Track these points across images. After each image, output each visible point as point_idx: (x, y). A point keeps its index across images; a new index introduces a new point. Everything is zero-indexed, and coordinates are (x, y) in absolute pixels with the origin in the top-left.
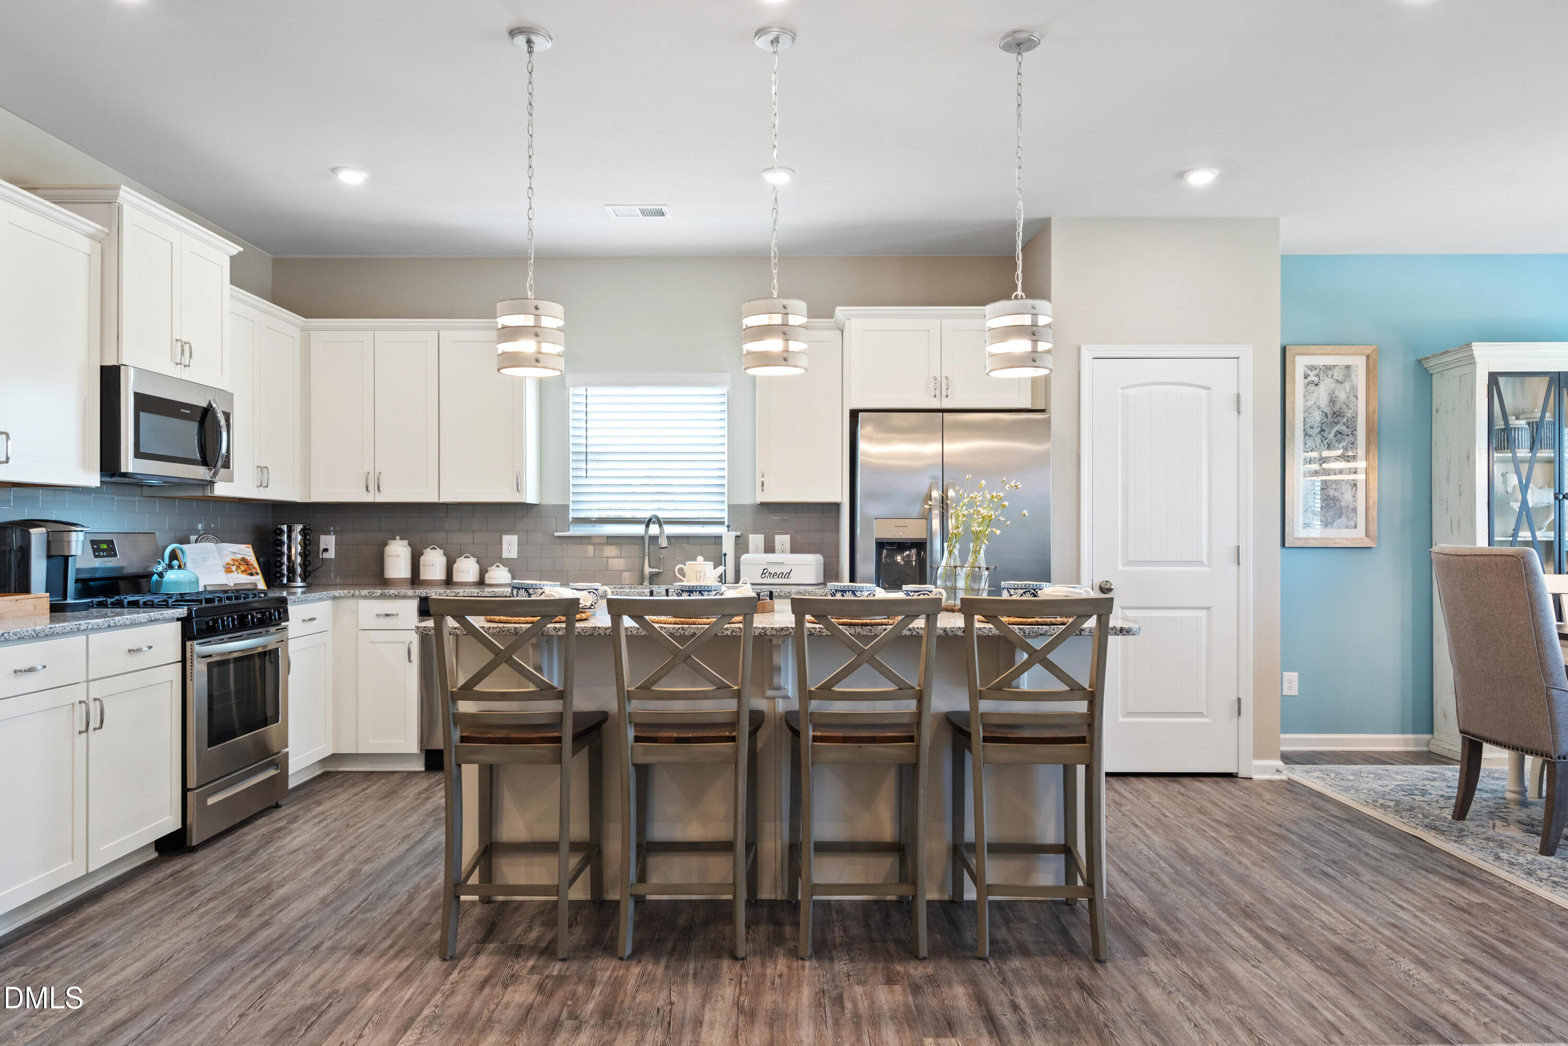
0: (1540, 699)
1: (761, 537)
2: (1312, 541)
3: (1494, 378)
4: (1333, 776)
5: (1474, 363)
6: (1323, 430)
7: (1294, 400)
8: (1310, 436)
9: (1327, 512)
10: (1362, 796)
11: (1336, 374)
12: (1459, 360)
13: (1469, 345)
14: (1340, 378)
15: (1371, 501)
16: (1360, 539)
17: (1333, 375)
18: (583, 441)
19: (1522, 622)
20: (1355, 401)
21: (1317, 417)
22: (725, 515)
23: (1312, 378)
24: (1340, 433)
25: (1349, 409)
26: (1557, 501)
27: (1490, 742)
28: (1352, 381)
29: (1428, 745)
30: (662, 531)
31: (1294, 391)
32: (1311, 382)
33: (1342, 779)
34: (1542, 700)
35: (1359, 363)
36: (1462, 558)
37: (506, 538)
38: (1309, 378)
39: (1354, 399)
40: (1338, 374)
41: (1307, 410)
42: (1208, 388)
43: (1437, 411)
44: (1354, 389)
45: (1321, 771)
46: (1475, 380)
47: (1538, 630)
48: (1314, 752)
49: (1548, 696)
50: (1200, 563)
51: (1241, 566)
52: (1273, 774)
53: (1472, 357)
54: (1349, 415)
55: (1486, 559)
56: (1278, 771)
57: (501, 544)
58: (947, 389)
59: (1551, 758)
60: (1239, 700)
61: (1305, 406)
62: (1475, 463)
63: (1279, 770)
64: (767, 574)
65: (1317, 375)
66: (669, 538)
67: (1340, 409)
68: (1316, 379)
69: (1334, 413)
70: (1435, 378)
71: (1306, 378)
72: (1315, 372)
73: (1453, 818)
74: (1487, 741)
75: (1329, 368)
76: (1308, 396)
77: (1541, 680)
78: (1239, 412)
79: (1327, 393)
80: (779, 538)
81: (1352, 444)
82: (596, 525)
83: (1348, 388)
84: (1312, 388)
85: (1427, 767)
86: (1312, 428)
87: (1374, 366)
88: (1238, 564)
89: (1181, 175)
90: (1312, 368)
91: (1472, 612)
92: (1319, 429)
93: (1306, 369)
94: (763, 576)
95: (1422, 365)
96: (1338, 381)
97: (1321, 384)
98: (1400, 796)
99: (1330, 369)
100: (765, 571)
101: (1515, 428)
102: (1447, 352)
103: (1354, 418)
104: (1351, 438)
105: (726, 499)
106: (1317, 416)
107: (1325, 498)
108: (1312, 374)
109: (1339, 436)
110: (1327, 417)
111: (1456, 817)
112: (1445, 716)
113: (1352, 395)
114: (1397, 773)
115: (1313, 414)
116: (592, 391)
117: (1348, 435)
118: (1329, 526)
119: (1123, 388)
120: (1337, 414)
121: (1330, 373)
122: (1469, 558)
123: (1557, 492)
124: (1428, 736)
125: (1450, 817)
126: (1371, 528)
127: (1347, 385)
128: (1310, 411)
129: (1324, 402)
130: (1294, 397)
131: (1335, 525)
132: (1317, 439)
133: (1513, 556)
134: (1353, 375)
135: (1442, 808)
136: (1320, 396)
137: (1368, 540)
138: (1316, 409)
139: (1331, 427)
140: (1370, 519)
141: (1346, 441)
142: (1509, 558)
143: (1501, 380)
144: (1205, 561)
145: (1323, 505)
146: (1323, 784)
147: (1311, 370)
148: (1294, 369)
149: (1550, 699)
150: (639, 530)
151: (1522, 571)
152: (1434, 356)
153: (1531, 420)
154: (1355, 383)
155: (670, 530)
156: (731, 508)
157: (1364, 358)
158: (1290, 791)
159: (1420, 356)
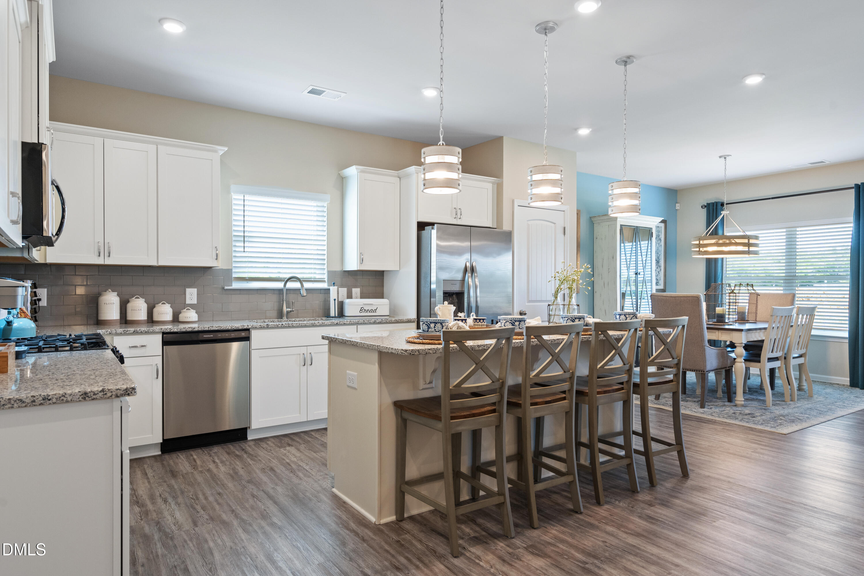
0: (701, 350)
1: (345, 290)
3: (621, 225)
5: (616, 220)
12: (609, 218)
18: (242, 229)
19: (697, 322)
22: (325, 277)
27: (690, 370)
30: (302, 285)
34: (703, 350)
36: (674, 298)
37: (189, 291)
42: (555, 224)
46: (616, 227)
47: (702, 324)
53: (616, 218)
55: (685, 298)
57: (185, 294)
58: (461, 214)
59: (704, 372)
62: (616, 260)
64: (363, 311)
66: (307, 290)
70: (595, 225)
74: (688, 370)
77: (702, 343)
78: (564, 235)
80: (354, 290)
82: (249, 282)
87: (579, 218)
89: (576, 129)
94: (361, 311)
95: (591, 219)
100: (362, 309)
102: (606, 215)
105: (325, 267)
116: (247, 197)
119: (527, 221)
123: (636, 272)
133: (696, 297)
143: (623, 226)
149: (705, 351)
150: (280, 285)
151: (699, 303)
152: (595, 216)
155: (307, 285)
156: (329, 272)
159: (591, 216)
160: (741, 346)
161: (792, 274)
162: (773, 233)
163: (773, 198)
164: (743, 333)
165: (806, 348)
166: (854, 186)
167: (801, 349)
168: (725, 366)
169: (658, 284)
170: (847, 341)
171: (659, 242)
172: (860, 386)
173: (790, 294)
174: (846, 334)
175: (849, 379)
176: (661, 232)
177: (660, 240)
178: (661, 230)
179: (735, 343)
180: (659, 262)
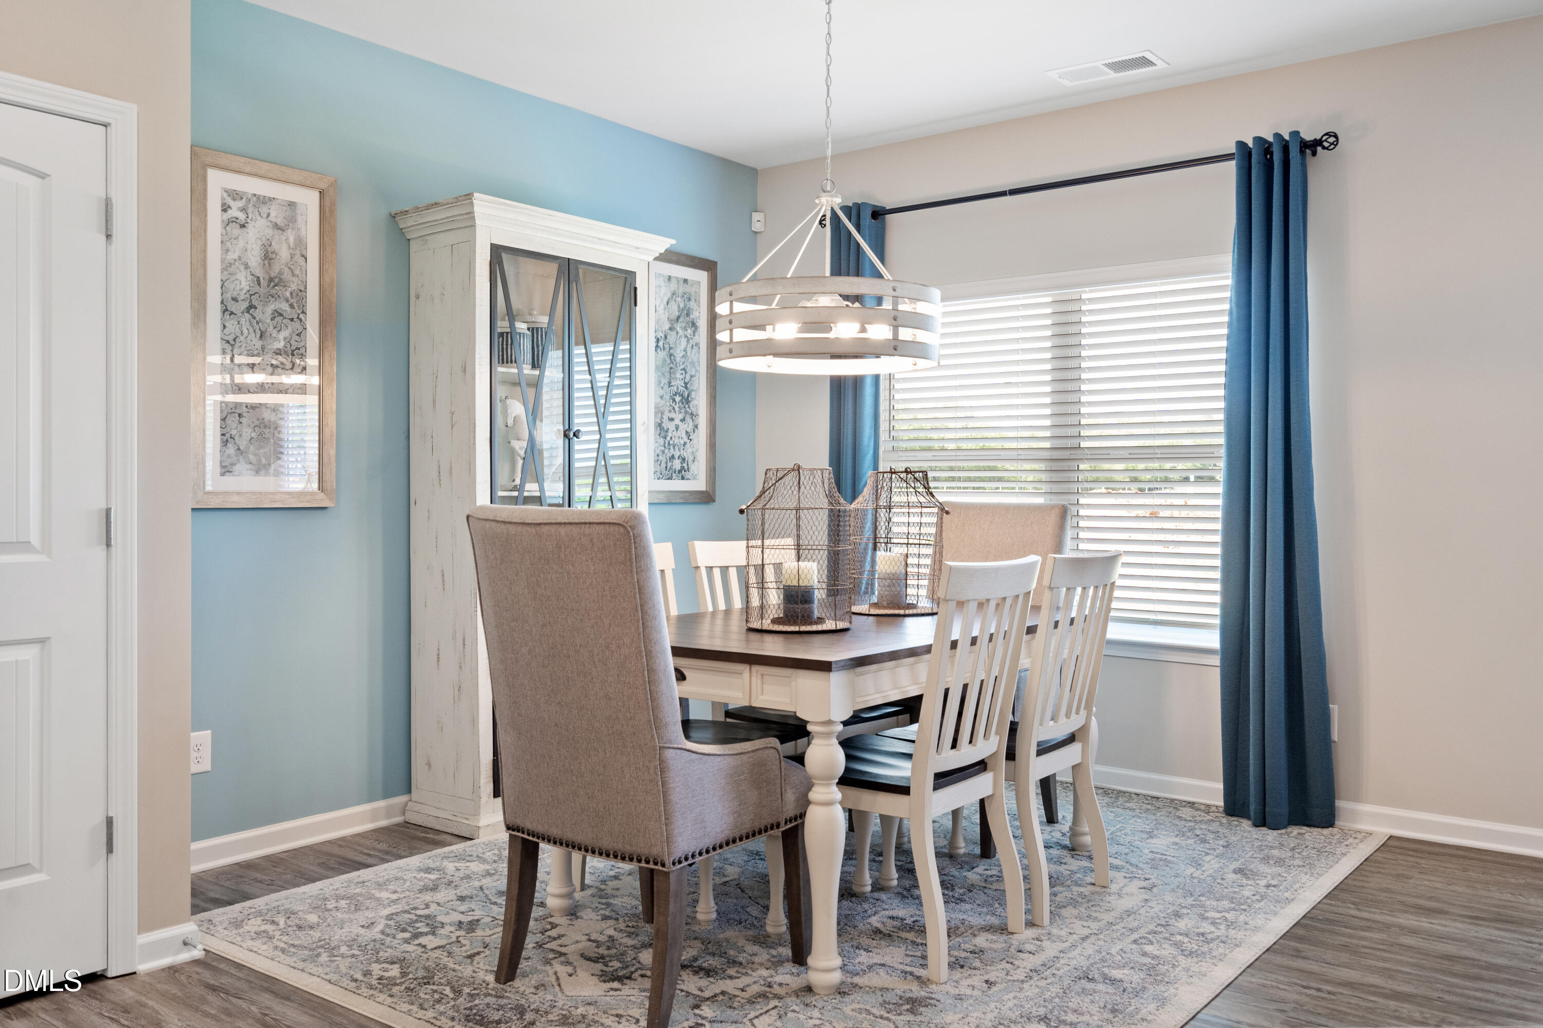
0: (648, 768)
2: (235, 498)
3: (497, 251)
4: (282, 921)
5: (473, 226)
6: (251, 307)
7: (206, 245)
8: (232, 313)
9: (260, 447)
10: (343, 964)
11: (273, 214)
12: (452, 219)
13: (469, 196)
14: (279, 221)
15: (327, 431)
16: (312, 494)
17: (268, 215)
19: (627, 640)
20: (303, 263)
21: (243, 282)
23: (234, 213)
24: (281, 315)
25: (293, 275)
26: (567, 441)
28: (299, 229)
29: (403, 813)
31: (205, 231)
32: (233, 221)
33: (300, 928)
34: (652, 771)
35: (309, 200)
38: (230, 212)
39: (301, 261)
40: (277, 214)
41: (227, 267)
42: (42, 176)
43: (418, 297)
44: (301, 243)
45: (259, 914)
46: (475, 251)
47: (651, 652)
48: (238, 864)
49: (662, 761)
50: (24, 546)
51: (113, 549)
52: (178, 952)
53: (471, 215)
54: (294, 287)
56: (185, 944)
59: (663, 865)
60: (110, 822)
61: (223, 261)
62: (474, 377)
63: (189, 941)
65: (243, 210)
67: (281, 273)
68: (242, 216)
69: (271, 280)
70: (413, 244)
71: (225, 210)
72: (240, 204)
73: (497, 980)
75: (263, 201)
76: (228, 244)
77: (652, 737)
78: (108, 236)
79: (260, 243)
81: (299, 335)
83: (291, 240)
84: (235, 230)
85: (415, 861)
86: (235, 299)
87: (332, 211)
88: (108, 545)
90: (235, 195)
91: (544, 625)
92: (246, 304)
93: (225, 195)
96: (276, 226)
97: (250, 226)
98: (399, 946)
99: (264, 203)
101: (520, 334)
102: (436, 204)
103: (301, 294)
104: (297, 325)
106: (243, 280)
107: (257, 423)
108: (236, 205)
109: (279, 319)
110: (259, 284)
111: (503, 979)
112: (429, 765)
113: (298, 252)
114: (380, 886)
115: (238, 276)
117: (292, 320)
118: (263, 472)
120: (275, 282)
121: (264, 210)
122: (545, 529)
123: (567, 427)
124: (403, 799)
125: (491, 978)
126: (327, 477)
127: (291, 236)
128: (232, 269)
129: (254, 259)
130: (205, 240)
131: (272, 470)
132: (243, 321)
133: (619, 524)
134: (300, 219)
135: (471, 957)
136: (249, 247)
137: (322, 495)
138: (242, 268)
139: (266, 303)
140: (325, 461)
141: (290, 329)
142: (612, 528)
144: (35, 540)
145: (254, 435)
146: (271, 953)
147: (234, 199)
148: (205, 191)
149: (663, 768)
151: (630, 552)
152: (417, 209)
153: (532, 326)
154: (303, 233)
157: (316, 195)
158: (214, 989)
159: (395, 209)
160: (828, 735)
161: (1069, 443)
162: (1016, 307)
163: (1014, 192)
164: (836, 678)
165: (1088, 707)
166: (1233, 150)
167: (1068, 716)
168: (773, 820)
169: (687, 475)
170: (1216, 660)
171: (690, 331)
172: (1252, 814)
173: (1052, 507)
174: (1212, 639)
175: (1220, 786)
176: (698, 302)
177: (694, 324)
178: (697, 293)
179: (807, 722)
180: (688, 402)
